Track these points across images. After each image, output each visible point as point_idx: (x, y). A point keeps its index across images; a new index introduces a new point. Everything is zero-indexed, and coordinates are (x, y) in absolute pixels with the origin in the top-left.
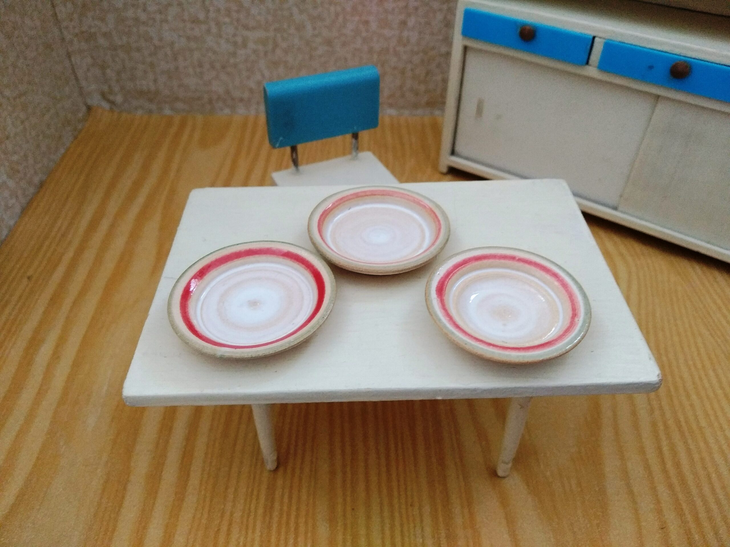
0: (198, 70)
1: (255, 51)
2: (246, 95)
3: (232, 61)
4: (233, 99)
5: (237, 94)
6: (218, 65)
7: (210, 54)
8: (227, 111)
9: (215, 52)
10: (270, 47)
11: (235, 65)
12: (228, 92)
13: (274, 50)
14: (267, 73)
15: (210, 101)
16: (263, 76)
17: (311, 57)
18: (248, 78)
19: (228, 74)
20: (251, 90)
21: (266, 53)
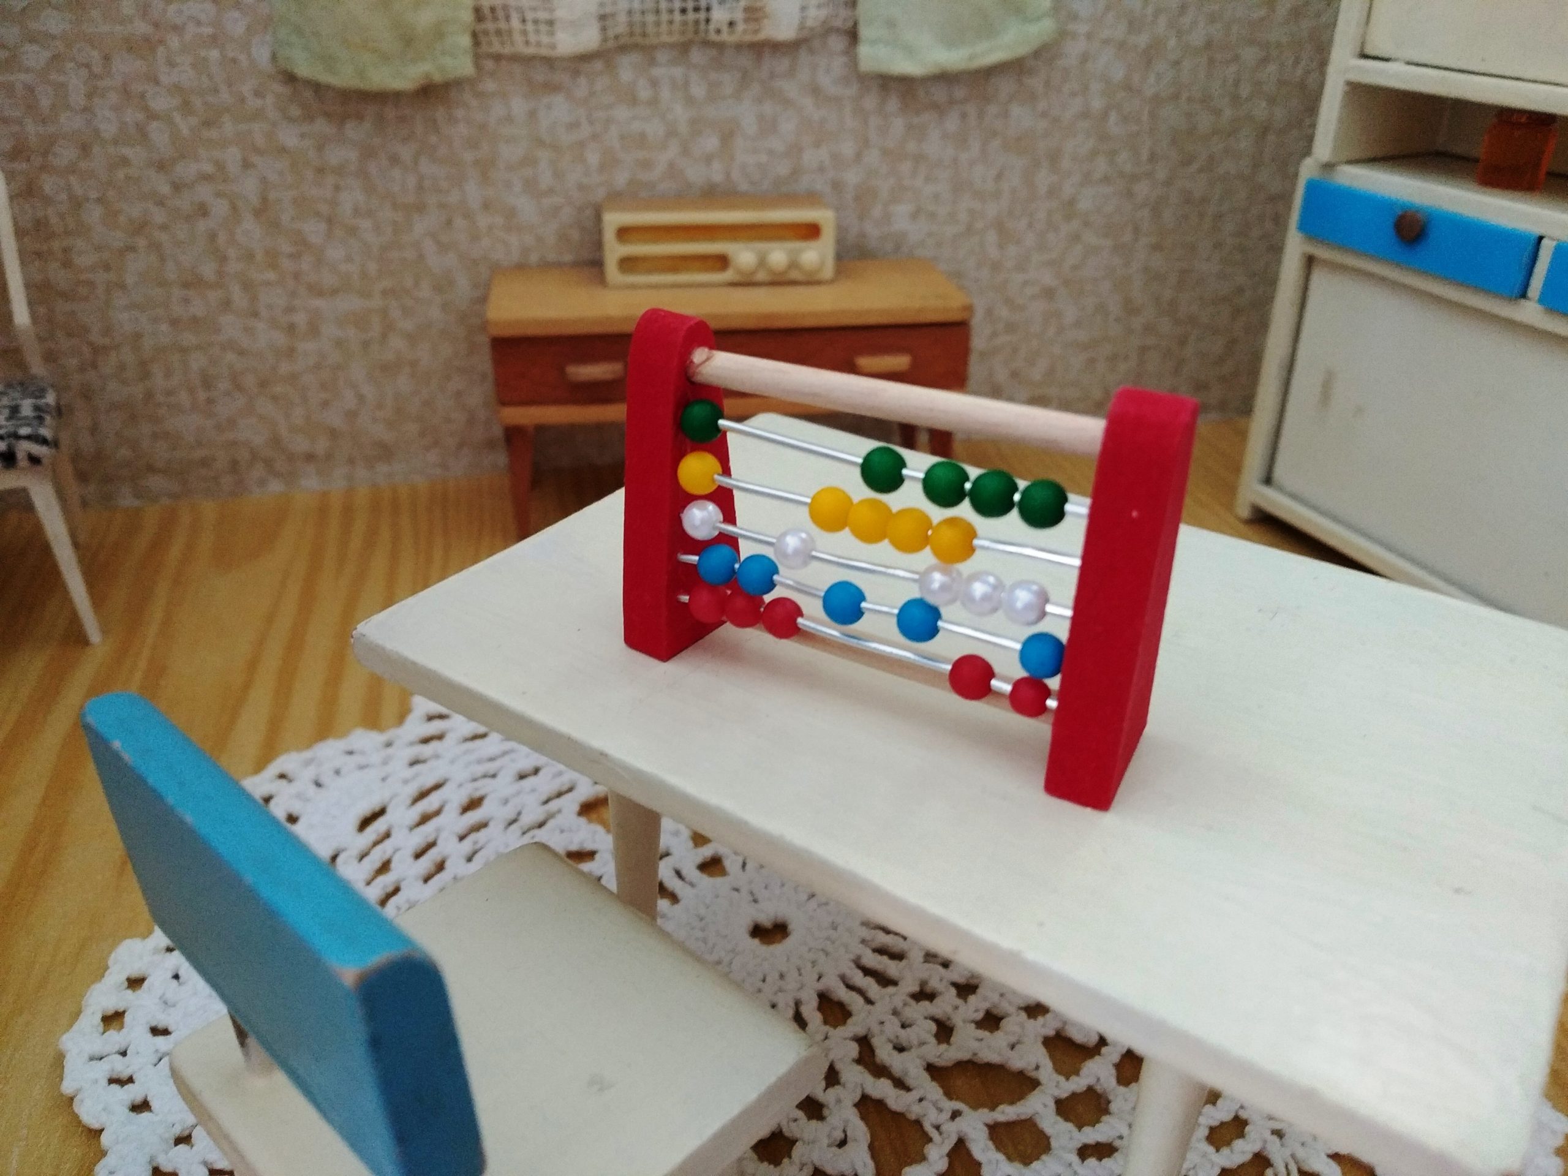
0: (202, 395)
2: (322, 445)
3: (285, 368)
4: (289, 457)
5: (300, 443)
6: (250, 381)
7: (229, 356)
8: (276, 486)
9: (242, 353)
10: (375, 331)
11: (293, 378)
12: (276, 442)
13: (384, 338)
14: (368, 390)
15: (234, 467)
16: (361, 398)
18: (325, 404)
19: (275, 399)
20: (334, 434)
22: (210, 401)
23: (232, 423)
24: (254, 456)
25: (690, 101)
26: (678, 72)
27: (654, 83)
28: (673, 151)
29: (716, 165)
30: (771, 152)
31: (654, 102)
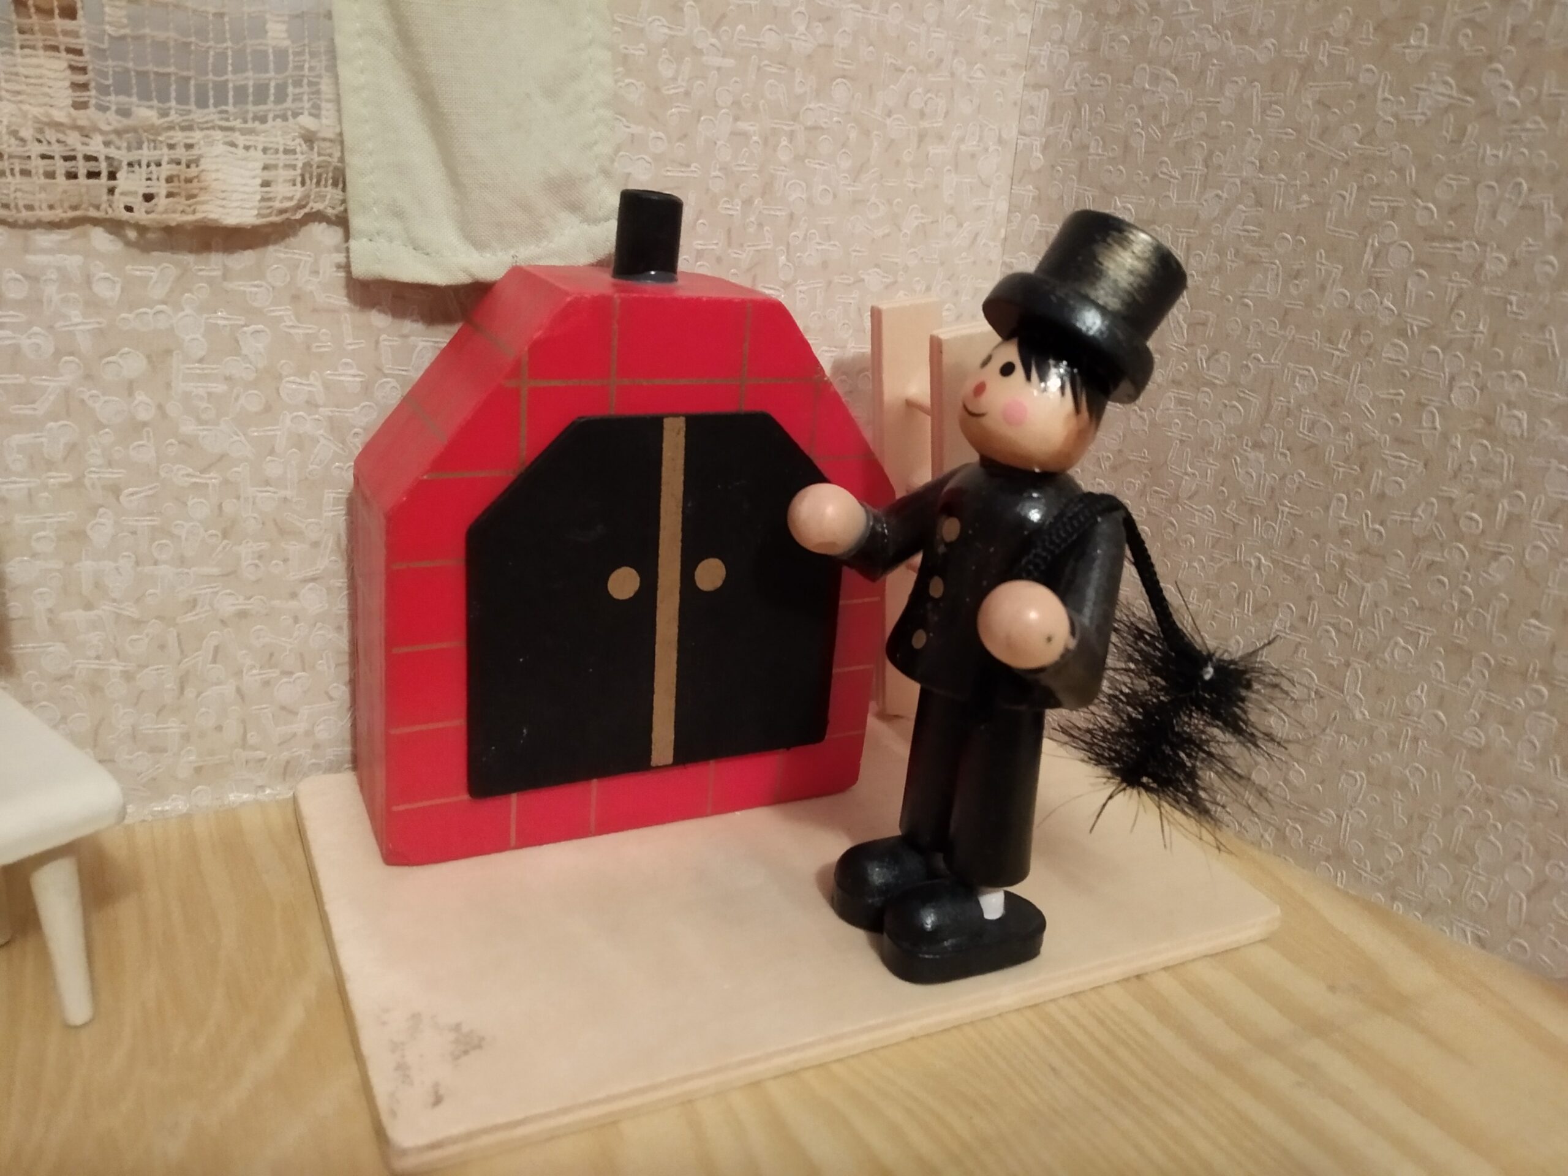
25: (93, 304)
26: (73, 262)
27: (32, 278)
28: (69, 375)
29: (140, 397)
30: (228, 379)
31: (33, 303)
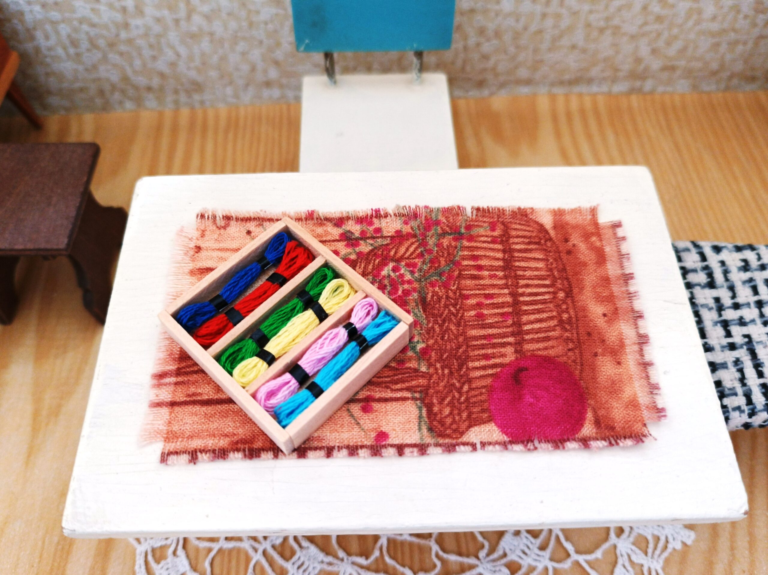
0: (72, 51)
1: (158, 20)
2: (156, 82)
3: (123, 35)
4: (136, 88)
5: (141, 81)
6: (102, 43)
7: (85, 27)
8: (129, 105)
9: (93, 25)
10: (182, 13)
11: (130, 41)
12: (125, 79)
13: (189, 18)
14: (183, 51)
15: (101, 93)
16: (178, 55)
17: (251, 24)
18: (154, 58)
19: (121, 54)
20: (162, 75)
21: (177, 21)
22: (78, 55)
23: (95, 67)
24: (114, 87)
